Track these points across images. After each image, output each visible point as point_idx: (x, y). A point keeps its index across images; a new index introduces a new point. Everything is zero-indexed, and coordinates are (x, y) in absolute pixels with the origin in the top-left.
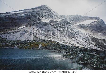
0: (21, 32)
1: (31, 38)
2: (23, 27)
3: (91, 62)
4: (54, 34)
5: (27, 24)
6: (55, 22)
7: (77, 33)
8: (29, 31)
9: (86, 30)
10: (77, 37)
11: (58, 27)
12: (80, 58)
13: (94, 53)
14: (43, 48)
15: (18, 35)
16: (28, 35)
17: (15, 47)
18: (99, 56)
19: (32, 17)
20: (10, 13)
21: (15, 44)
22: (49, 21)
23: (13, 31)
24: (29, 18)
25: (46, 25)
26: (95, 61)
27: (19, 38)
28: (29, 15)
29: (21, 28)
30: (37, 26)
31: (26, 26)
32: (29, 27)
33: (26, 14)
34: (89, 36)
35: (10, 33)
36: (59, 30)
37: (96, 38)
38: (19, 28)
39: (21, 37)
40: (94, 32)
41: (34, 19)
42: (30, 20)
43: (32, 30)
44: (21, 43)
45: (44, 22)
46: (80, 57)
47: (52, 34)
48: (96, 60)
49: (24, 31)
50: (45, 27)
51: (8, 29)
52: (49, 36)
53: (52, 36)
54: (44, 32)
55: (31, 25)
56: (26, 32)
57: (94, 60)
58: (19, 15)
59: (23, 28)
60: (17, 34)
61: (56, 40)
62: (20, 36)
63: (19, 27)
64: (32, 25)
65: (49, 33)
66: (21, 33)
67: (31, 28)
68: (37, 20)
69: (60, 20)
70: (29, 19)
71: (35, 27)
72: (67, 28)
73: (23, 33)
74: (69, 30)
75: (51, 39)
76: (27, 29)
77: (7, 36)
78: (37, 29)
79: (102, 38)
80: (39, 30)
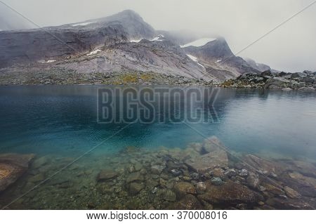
0: (96, 59)
1: (118, 69)
2: (98, 50)
5: (103, 45)
6: (150, 42)
8: (110, 57)
10: (189, 65)
16: (110, 63)
17: (96, 83)
19: (111, 32)
20: (68, 25)
22: (139, 41)
23: (82, 58)
24: (106, 34)
25: (136, 46)
27: (97, 69)
28: (106, 29)
29: (95, 52)
30: (122, 49)
31: (103, 49)
32: (107, 50)
34: (203, 65)
35: (79, 62)
36: (160, 56)
37: (214, 69)
38: (91, 53)
40: (210, 59)
41: (114, 37)
42: (107, 39)
43: (114, 56)
44: (105, 78)
45: (131, 41)
47: (150, 61)
49: (101, 57)
50: (135, 50)
51: (72, 56)
52: (145, 65)
53: (150, 65)
54: (135, 59)
55: (111, 47)
56: (106, 59)
59: (98, 52)
60: (90, 62)
61: (159, 71)
62: (96, 66)
63: (90, 50)
64: (113, 48)
65: (145, 61)
66: (98, 62)
67: (113, 51)
68: (120, 38)
69: (156, 39)
70: (106, 37)
71: (118, 51)
73: (100, 62)
74: (175, 55)
75: (150, 70)
76: (105, 54)
77: (74, 66)
78: (123, 54)
79: (222, 68)
80: (127, 56)
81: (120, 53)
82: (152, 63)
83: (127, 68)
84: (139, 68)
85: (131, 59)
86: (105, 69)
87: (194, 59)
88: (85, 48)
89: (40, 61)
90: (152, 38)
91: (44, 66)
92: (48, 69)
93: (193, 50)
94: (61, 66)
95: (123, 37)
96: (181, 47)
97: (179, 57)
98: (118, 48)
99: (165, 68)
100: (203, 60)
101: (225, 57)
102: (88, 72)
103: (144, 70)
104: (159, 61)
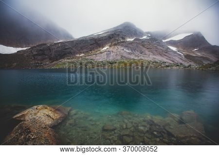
0: (106, 52)
1: (119, 58)
5: (110, 44)
6: (141, 40)
8: (114, 51)
10: (170, 54)
15: (104, 56)
16: (114, 55)
19: (115, 36)
20: (92, 35)
22: (133, 40)
23: (98, 52)
25: (131, 43)
27: (106, 58)
28: (112, 35)
29: (105, 48)
30: (122, 45)
31: (110, 46)
32: (113, 47)
33: (108, 34)
34: (182, 53)
35: (96, 55)
36: (148, 48)
37: (191, 56)
38: (103, 49)
40: (188, 49)
41: (117, 38)
43: (117, 50)
45: (128, 40)
49: (109, 51)
50: (130, 46)
51: (93, 51)
52: (137, 55)
54: (130, 51)
55: (115, 45)
56: (111, 52)
58: (102, 36)
59: (107, 48)
60: (102, 55)
62: (106, 56)
63: (103, 47)
65: (137, 52)
66: (107, 54)
67: (116, 47)
68: (121, 39)
69: (145, 37)
70: (113, 39)
74: (159, 47)
75: (140, 58)
76: (111, 49)
77: (93, 57)
78: (122, 48)
79: (200, 55)
80: (125, 49)
81: (120, 48)
82: (141, 53)
83: (124, 57)
84: (132, 57)
85: (128, 51)
86: (111, 59)
87: (174, 49)
88: (100, 47)
89: (77, 55)
90: (142, 37)
91: (79, 58)
92: (80, 59)
93: (173, 43)
94: (87, 57)
95: (123, 38)
96: (164, 41)
97: (162, 48)
98: (119, 45)
99: (151, 56)
100: (182, 50)
102: (101, 60)
103: (136, 58)
104: (147, 52)
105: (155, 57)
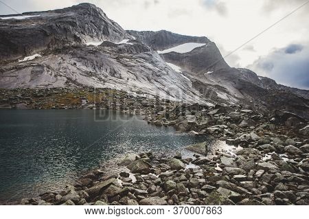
0: (31, 68)
1: (60, 83)
2: (37, 55)
3: (216, 130)
4: (113, 73)
5: (46, 48)
6: (116, 46)
7: (164, 72)
8: (52, 66)
9: (181, 65)
10: (165, 79)
11: (122, 57)
12: (189, 123)
13: (215, 111)
14: (91, 105)
15: (24, 77)
16: (51, 75)
17: (19, 105)
18: (229, 118)
19: (59, 31)
21: (20, 98)
22: (100, 43)
24: (51, 34)
25: (94, 51)
26: (224, 128)
27: (28, 83)
28: (51, 27)
29: (32, 57)
30: (73, 55)
31: (45, 54)
32: (50, 56)
34: (188, 77)
36: (126, 65)
37: (202, 83)
38: (26, 59)
39: (32, 79)
41: (63, 38)
42: (52, 40)
43: (60, 63)
44: (36, 96)
45: (88, 44)
46: (189, 121)
47: (110, 72)
48: (226, 127)
49: (39, 66)
50: (92, 57)
52: (103, 78)
53: (110, 77)
54: (90, 69)
55: (57, 51)
56: (45, 68)
57: (221, 126)
59: (36, 58)
60: (20, 74)
61: (119, 87)
62: (29, 78)
63: (26, 55)
64: (60, 52)
65: (103, 71)
66: (32, 72)
67: (58, 57)
68: (71, 39)
69: (125, 41)
71: (67, 57)
72: (142, 60)
73: (37, 72)
74: (148, 64)
75: (107, 85)
76: (46, 61)
78: (73, 61)
79: (214, 82)
80: (78, 64)
81: (68, 60)
82: (113, 75)
83: (74, 82)
85: (84, 68)
87: (177, 68)
88: (16, 52)
90: (120, 40)
93: (176, 58)
95: (76, 38)
96: (159, 52)
98: (66, 53)
99: (131, 82)
100: (190, 72)
101: (217, 68)
102: (13, 87)
104: (124, 73)
105: (137, 83)
